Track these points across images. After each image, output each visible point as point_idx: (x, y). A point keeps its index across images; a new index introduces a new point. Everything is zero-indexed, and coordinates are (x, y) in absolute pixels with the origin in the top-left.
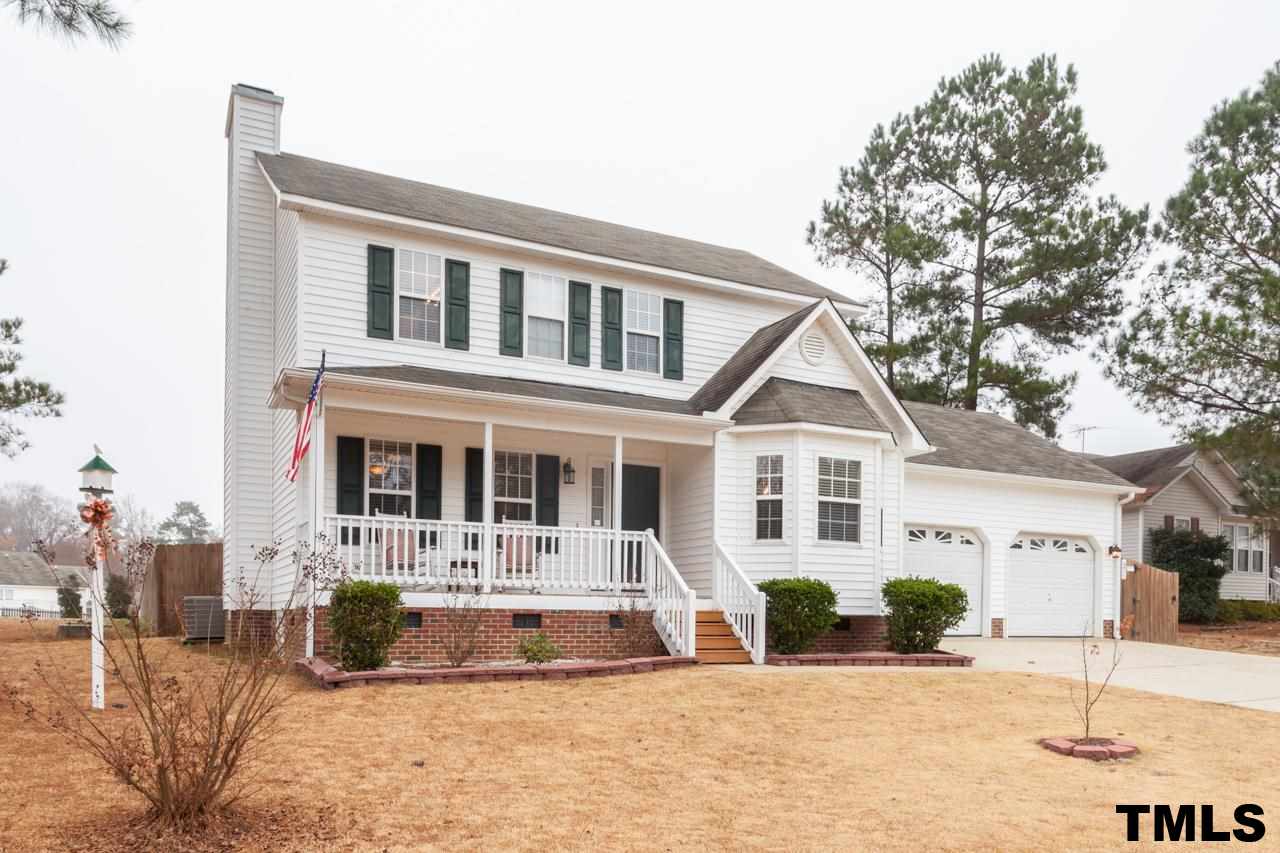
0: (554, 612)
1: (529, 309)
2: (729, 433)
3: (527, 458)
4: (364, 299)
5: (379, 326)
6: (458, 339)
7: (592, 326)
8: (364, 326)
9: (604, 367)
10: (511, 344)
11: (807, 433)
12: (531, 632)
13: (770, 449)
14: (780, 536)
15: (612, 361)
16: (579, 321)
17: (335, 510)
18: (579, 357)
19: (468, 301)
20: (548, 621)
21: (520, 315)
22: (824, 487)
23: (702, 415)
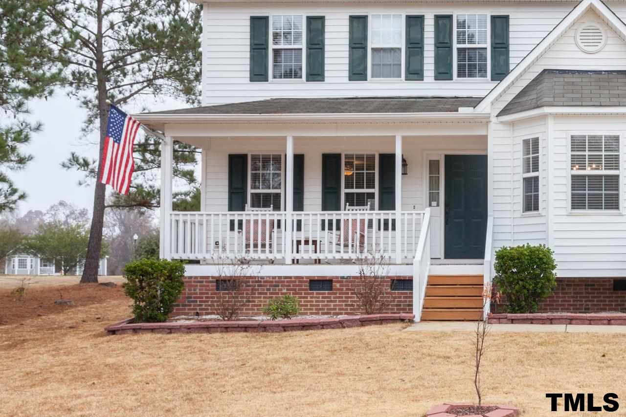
0: (343, 278)
1: (372, 43)
2: (501, 122)
3: (371, 158)
4: (248, 55)
5: (258, 74)
6: (316, 73)
7: (426, 48)
8: (248, 75)
9: (436, 78)
10: (357, 73)
11: (556, 116)
12: (325, 294)
13: (529, 133)
14: (536, 208)
15: (443, 74)
16: (415, 46)
17: (227, 207)
18: (415, 73)
19: (323, 45)
20: (338, 285)
21: (365, 48)
22: (577, 161)
23: (457, 111)
